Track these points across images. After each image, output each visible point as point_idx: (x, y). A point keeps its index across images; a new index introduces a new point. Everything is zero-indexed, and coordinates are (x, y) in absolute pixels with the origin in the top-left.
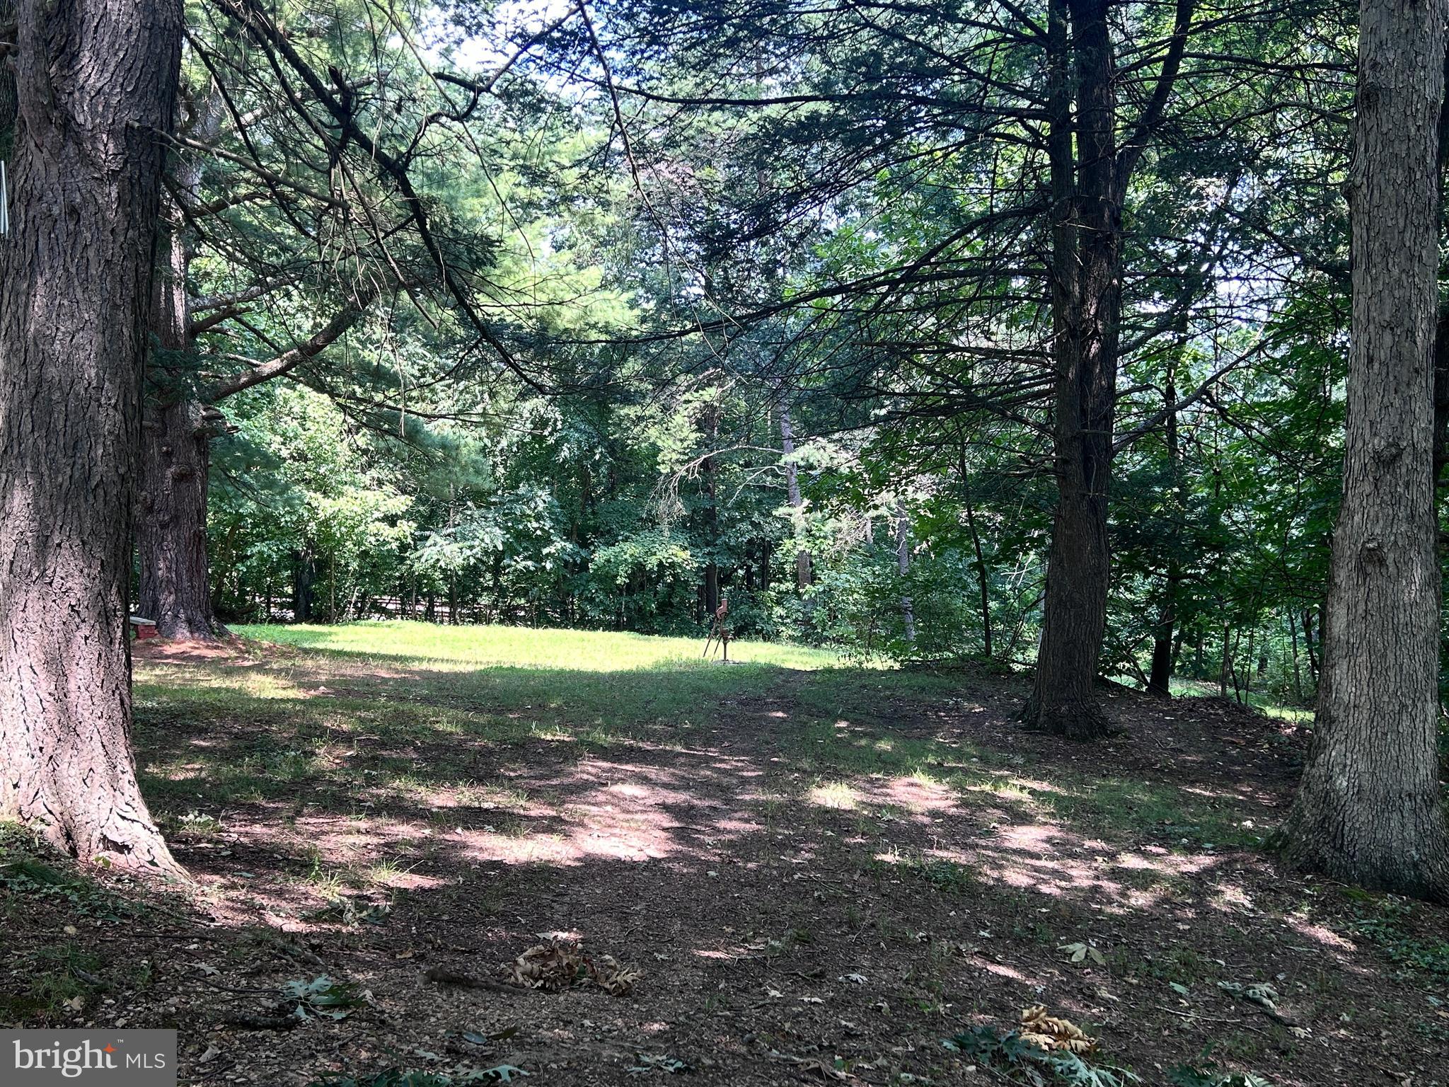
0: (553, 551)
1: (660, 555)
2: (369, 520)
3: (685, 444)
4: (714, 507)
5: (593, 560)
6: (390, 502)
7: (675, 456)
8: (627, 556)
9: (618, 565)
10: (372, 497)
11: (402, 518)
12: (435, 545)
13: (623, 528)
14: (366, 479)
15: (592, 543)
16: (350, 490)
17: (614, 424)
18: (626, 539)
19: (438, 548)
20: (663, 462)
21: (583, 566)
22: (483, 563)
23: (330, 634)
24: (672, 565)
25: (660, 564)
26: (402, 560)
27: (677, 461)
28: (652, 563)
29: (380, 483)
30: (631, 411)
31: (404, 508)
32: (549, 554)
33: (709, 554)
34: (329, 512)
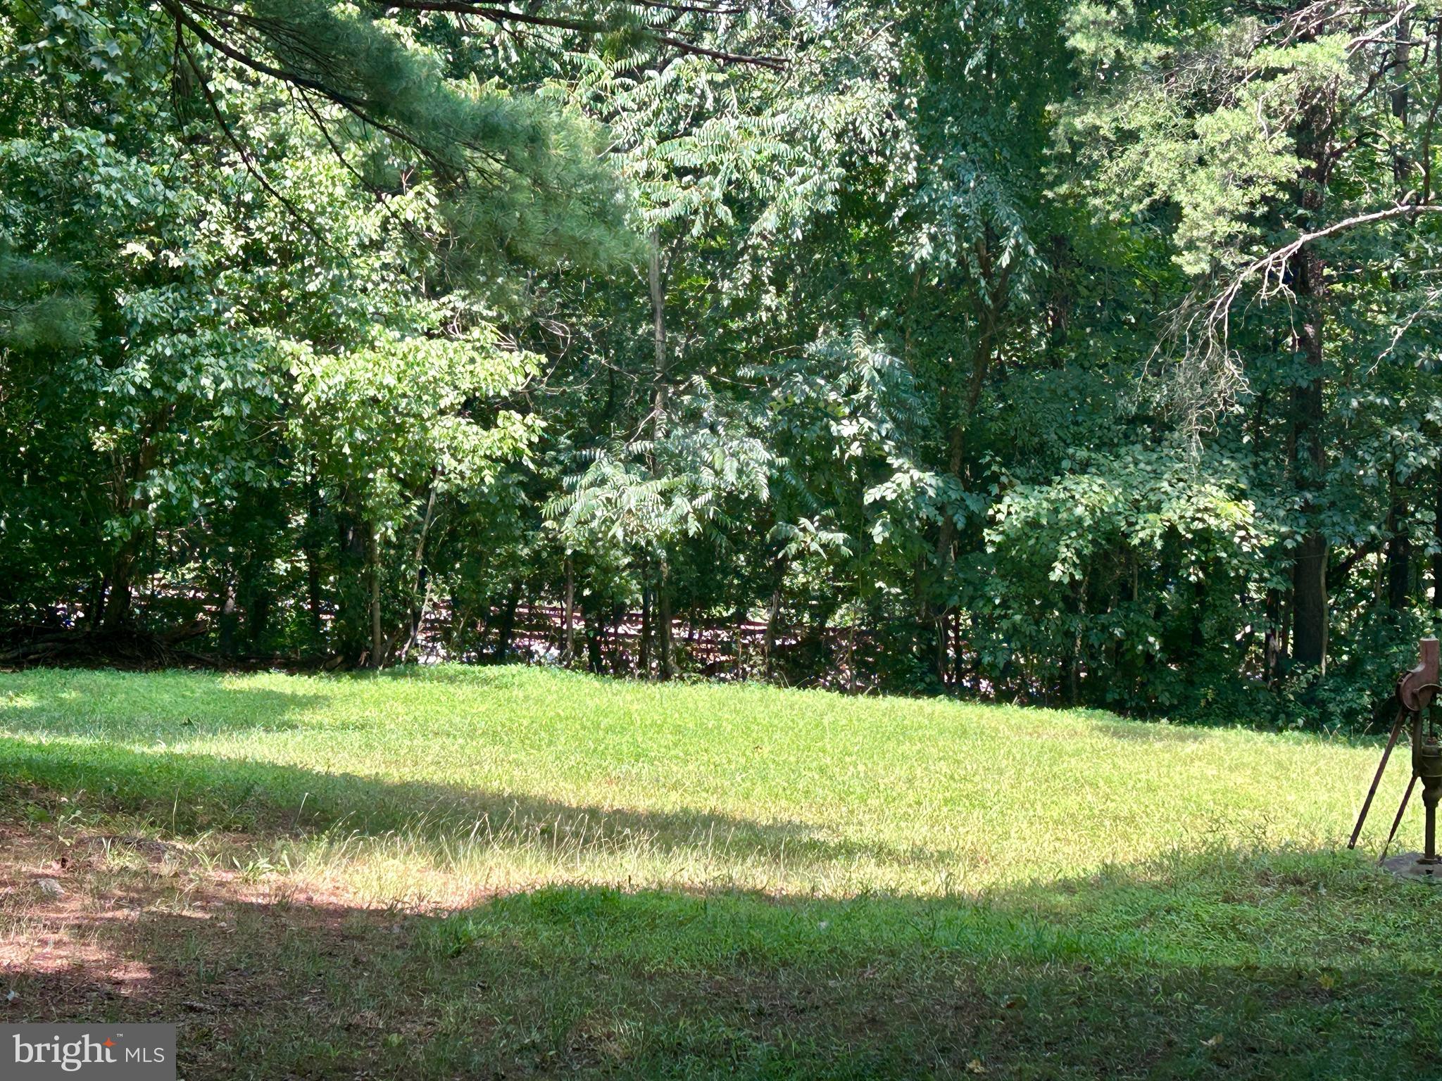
0: (890, 496)
1: (1171, 513)
2: (427, 412)
3: (1255, 193)
4: (1318, 384)
5: (992, 522)
6: (484, 368)
7: (1224, 227)
8: (1079, 511)
9: (1058, 531)
10: (435, 354)
11: (507, 405)
12: (602, 482)
13: (1078, 441)
14: (430, 311)
15: (995, 478)
16: (382, 335)
17: (1060, 159)
18: (1083, 468)
19: (606, 492)
20: (1191, 246)
21: (970, 539)
22: (723, 529)
23: (312, 702)
24: (1205, 538)
25: (1171, 533)
26: (533, 517)
27: (1230, 240)
28: (1148, 529)
29: (470, 320)
30: (1101, 119)
31: (517, 382)
32: (880, 504)
33: (1307, 508)
34: (322, 390)
